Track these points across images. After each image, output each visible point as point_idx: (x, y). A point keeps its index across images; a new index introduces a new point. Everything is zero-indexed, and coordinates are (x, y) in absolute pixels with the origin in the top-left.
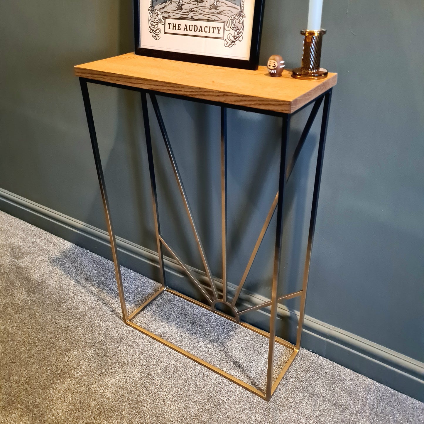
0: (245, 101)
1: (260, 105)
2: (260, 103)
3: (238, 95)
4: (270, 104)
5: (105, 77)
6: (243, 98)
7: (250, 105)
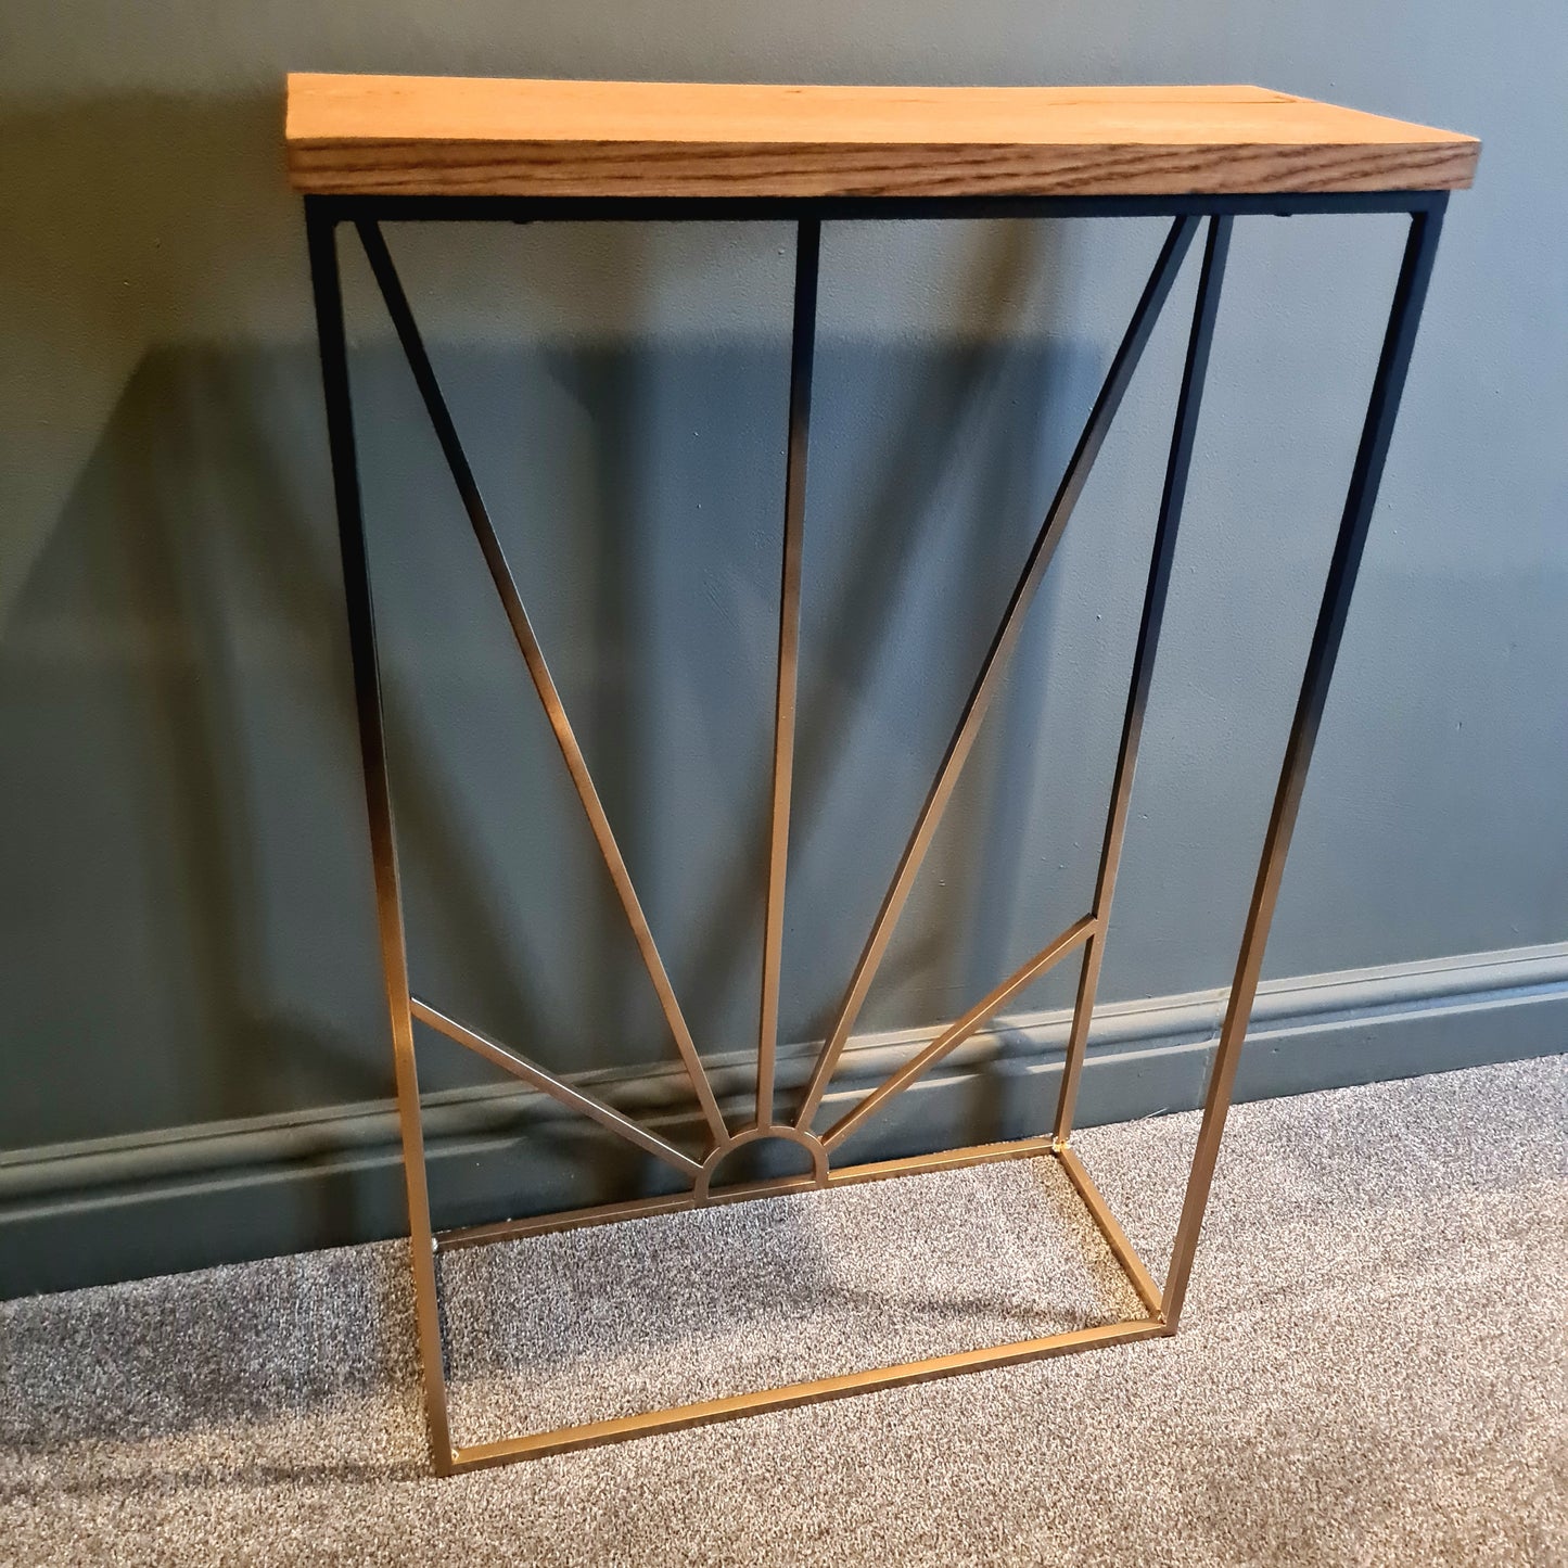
0: (1307, 169)
1: (1366, 174)
2: (1367, 167)
3: (1279, 149)
4: (1403, 166)
5: (541, 172)
6: (1299, 162)
7: (1324, 182)
